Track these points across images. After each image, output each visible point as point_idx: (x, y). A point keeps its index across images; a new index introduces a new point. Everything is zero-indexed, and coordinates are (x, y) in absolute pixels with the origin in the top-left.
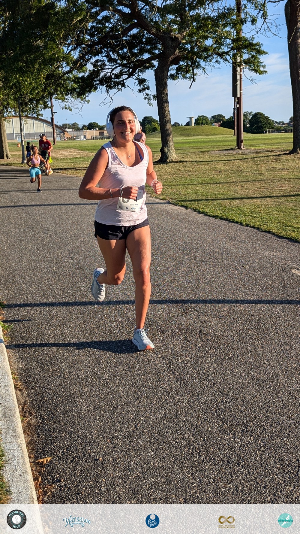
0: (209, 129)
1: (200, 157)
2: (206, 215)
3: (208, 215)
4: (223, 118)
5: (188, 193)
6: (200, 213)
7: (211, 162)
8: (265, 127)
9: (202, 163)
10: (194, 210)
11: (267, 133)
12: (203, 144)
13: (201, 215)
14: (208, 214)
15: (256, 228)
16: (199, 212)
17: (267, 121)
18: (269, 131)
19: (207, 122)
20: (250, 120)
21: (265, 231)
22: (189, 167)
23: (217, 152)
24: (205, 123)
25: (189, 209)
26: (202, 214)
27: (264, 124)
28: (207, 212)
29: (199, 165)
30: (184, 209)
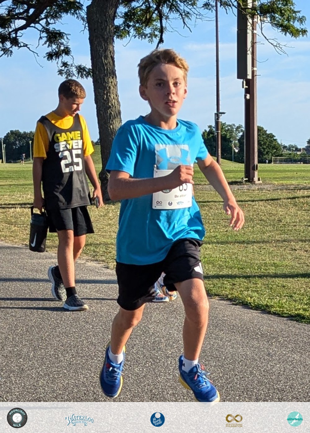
11: (273, 163)
17: (271, 142)
18: (275, 160)
20: (239, 141)
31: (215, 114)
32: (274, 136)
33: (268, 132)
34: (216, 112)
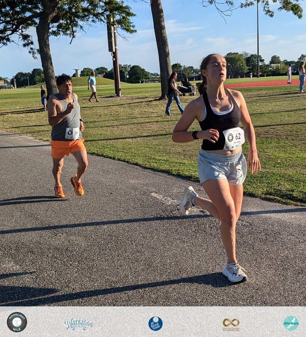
8: (142, 77)
11: (144, 83)
15: (126, 161)
17: (144, 72)
18: (145, 81)
20: (128, 72)
27: (141, 75)
32: (144, 70)
33: (142, 68)
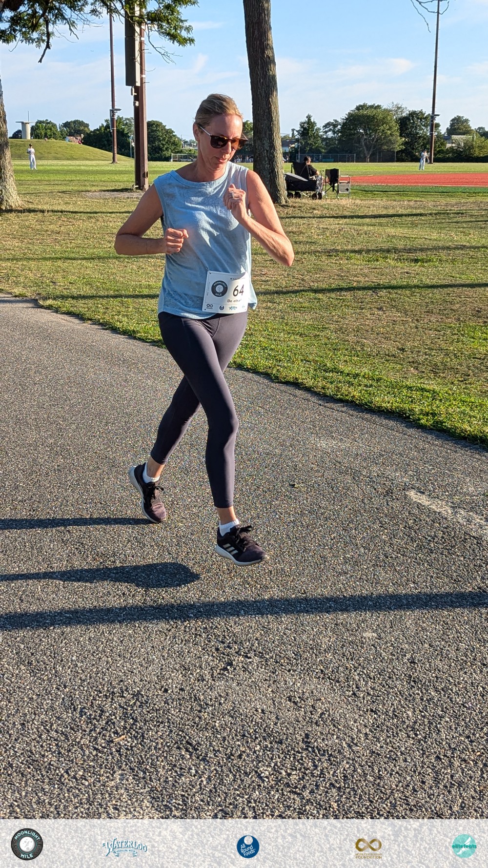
0: (60, 147)
1: (67, 203)
2: (135, 338)
3: (139, 339)
4: (85, 127)
5: (70, 283)
6: (119, 334)
7: (95, 215)
9: (77, 216)
10: (101, 324)
12: (62, 177)
13: (121, 338)
14: (138, 335)
15: (262, 373)
16: (115, 330)
19: (54, 133)
21: (287, 383)
22: (51, 223)
23: (97, 194)
24: (51, 135)
25: (90, 322)
26: (124, 335)
28: (134, 331)
29: (70, 220)
30: (77, 321)
31: (111, 110)
34: (111, 108)
